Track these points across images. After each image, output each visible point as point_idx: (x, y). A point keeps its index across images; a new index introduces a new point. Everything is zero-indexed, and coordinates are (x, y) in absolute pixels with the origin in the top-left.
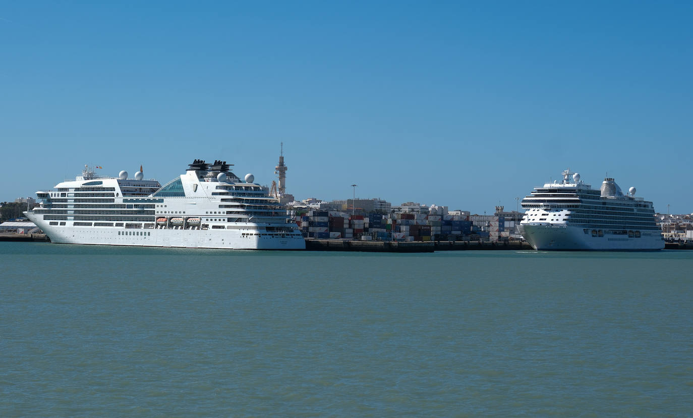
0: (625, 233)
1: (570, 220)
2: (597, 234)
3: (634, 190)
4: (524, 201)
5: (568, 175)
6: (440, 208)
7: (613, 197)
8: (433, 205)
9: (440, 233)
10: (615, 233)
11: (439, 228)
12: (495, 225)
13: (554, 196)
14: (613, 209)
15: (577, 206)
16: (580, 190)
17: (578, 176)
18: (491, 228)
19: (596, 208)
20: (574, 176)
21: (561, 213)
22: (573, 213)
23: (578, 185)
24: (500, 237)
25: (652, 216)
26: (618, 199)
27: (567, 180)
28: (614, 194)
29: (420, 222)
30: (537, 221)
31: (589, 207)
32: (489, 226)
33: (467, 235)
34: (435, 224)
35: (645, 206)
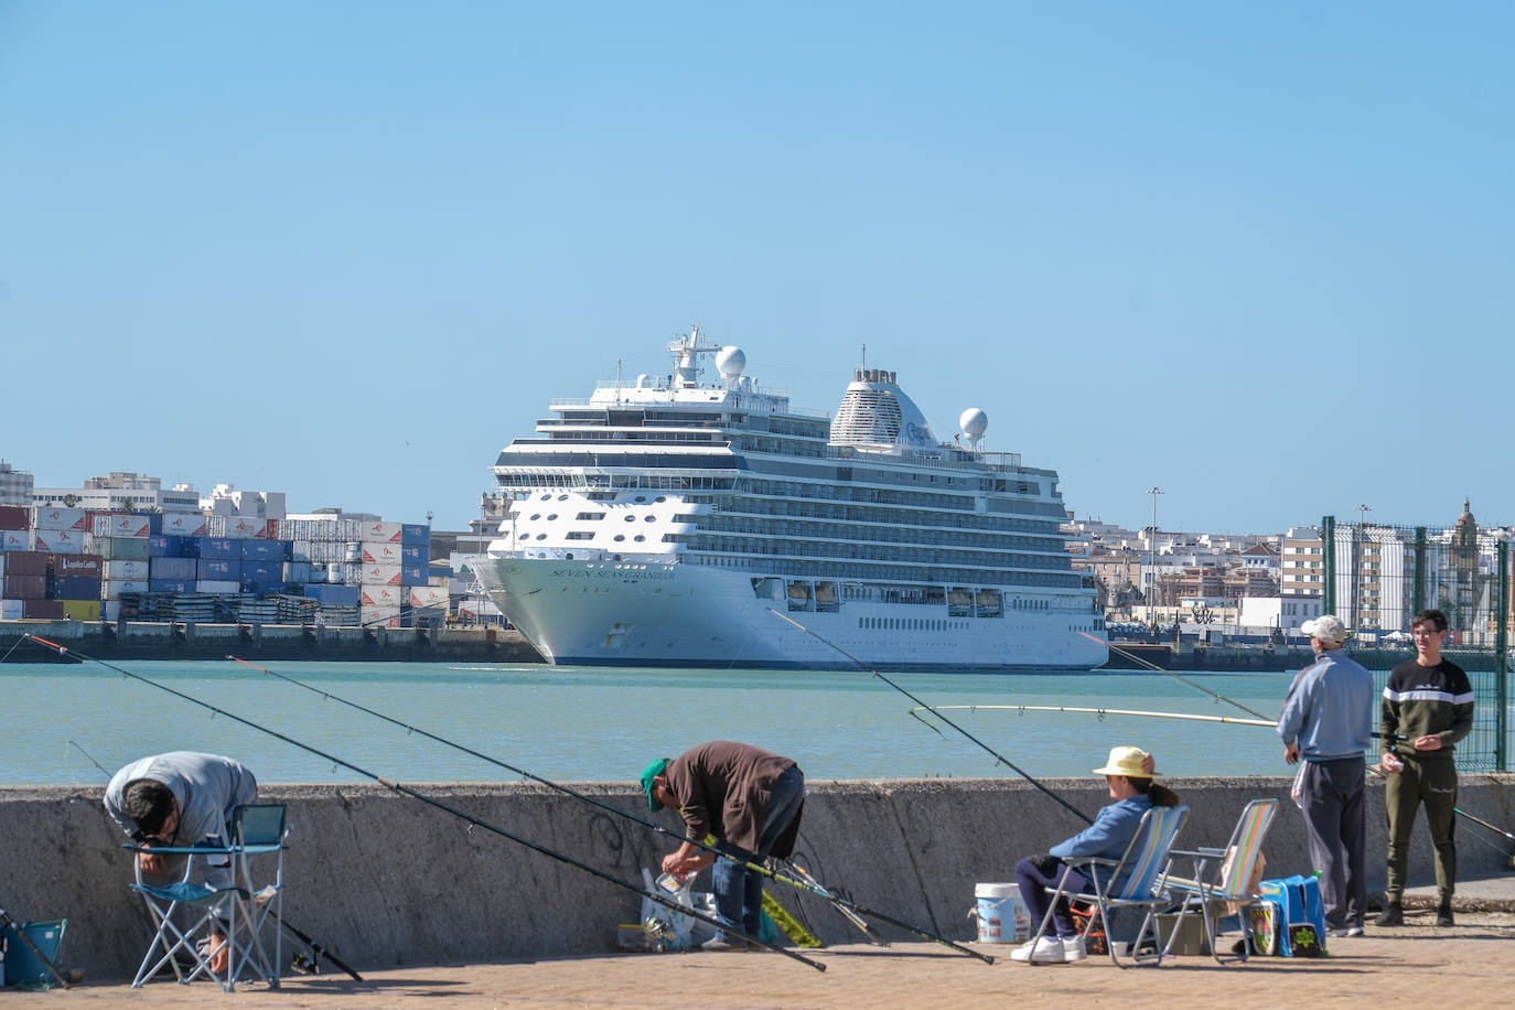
0: (933, 596)
1: (695, 541)
2: (811, 599)
3: (980, 422)
4: (506, 459)
5: (694, 353)
6: (251, 498)
7: (887, 448)
8: (222, 488)
9: (142, 587)
10: (893, 597)
11: (141, 568)
12: (388, 560)
13: (632, 438)
14: (882, 496)
15: (721, 484)
16: (737, 417)
17: (739, 358)
18: (366, 572)
19: (806, 490)
20: (721, 358)
21: (655, 508)
22: (707, 509)
23: (736, 396)
24: (405, 607)
25: (1053, 528)
26: (907, 457)
27: (690, 374)
28: (893, 433)
29: (53, 542)
30: (557, 541)
31: (778, 488)
32: (358, 562)
33: (261, 597)
34: (124, 549)
35: (1023, 488)
